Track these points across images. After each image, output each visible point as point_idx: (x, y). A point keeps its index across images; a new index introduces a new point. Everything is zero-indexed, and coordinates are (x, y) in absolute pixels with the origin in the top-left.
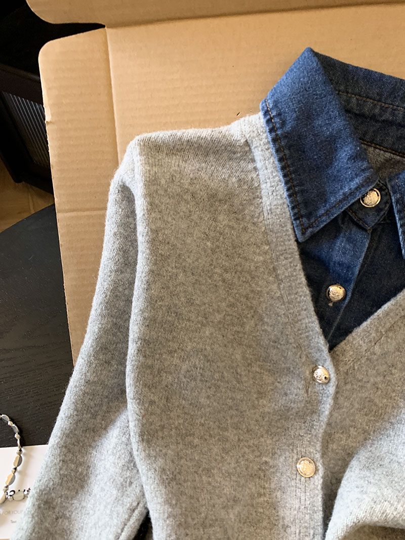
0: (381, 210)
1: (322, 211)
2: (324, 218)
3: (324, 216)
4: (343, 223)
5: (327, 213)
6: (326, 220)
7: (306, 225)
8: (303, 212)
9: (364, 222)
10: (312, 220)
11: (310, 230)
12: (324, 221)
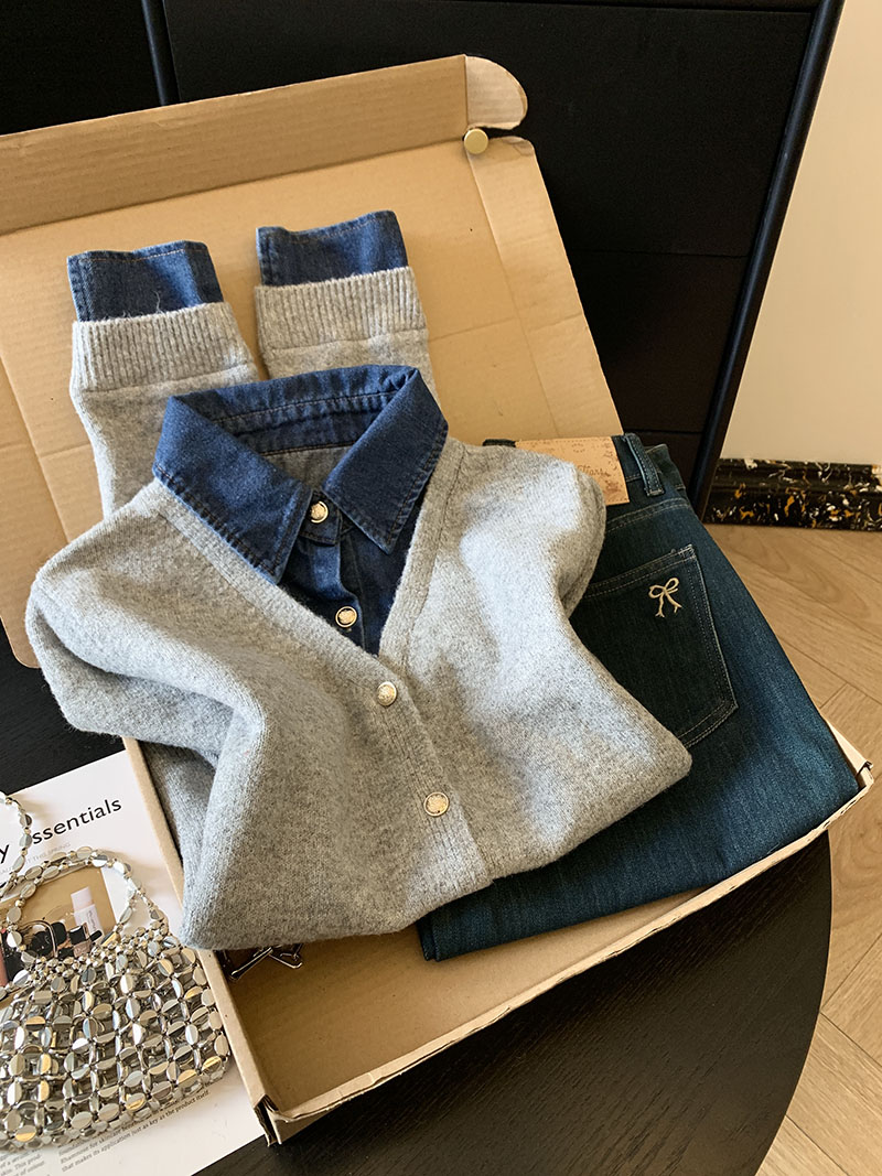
0: (335, 518)
1: (277, 545)
2: (284, 551)
3: (282, 547)
4: (306, 550)
5: (284, 544)
6: (287, 552)
7: (271, 566)
8: (259, 555)
9: (326, 538)
10: (274, 558)
11: (277, 569)
12: (286, 554)
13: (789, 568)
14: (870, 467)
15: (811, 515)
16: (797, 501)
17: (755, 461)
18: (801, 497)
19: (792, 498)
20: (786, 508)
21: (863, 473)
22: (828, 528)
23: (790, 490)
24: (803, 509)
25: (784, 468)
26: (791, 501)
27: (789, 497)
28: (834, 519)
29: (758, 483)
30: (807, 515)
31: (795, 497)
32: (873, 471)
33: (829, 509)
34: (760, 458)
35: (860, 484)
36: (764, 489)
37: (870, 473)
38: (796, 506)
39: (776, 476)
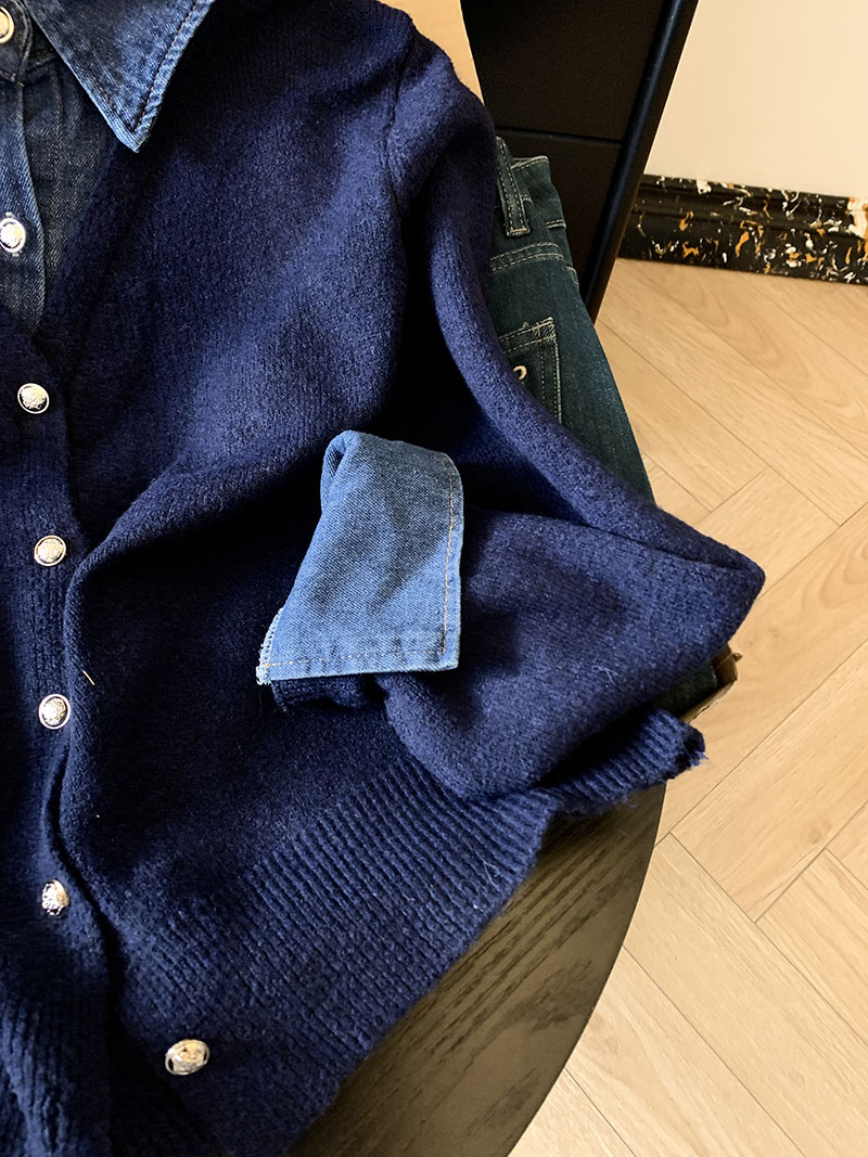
13: (728, 322)
14: (847, 200)
15: (766, 257)
16: (751, 238)
17: (710, 184)
18: (757, 233)
19: (746, 234)
20: (738, 247)
21: (836, 207)
22: (783, 275)
23: (745, 225)
24: (758, 249)
25: (742, 195)
26: (745, 238)
27: (742, 232)
28: (792, 264)
29: (708, 213)
30: (762, 257)
31: (750, 232)
32: (850, 206)
33: (788, 251)
34: (716, 180)
35: (831, 221)
36: (715, 221)
37: (845, 207)
38: (750, 244)
39: (732, 204)
